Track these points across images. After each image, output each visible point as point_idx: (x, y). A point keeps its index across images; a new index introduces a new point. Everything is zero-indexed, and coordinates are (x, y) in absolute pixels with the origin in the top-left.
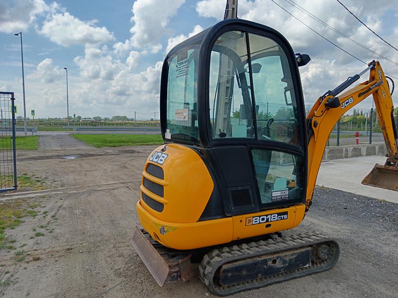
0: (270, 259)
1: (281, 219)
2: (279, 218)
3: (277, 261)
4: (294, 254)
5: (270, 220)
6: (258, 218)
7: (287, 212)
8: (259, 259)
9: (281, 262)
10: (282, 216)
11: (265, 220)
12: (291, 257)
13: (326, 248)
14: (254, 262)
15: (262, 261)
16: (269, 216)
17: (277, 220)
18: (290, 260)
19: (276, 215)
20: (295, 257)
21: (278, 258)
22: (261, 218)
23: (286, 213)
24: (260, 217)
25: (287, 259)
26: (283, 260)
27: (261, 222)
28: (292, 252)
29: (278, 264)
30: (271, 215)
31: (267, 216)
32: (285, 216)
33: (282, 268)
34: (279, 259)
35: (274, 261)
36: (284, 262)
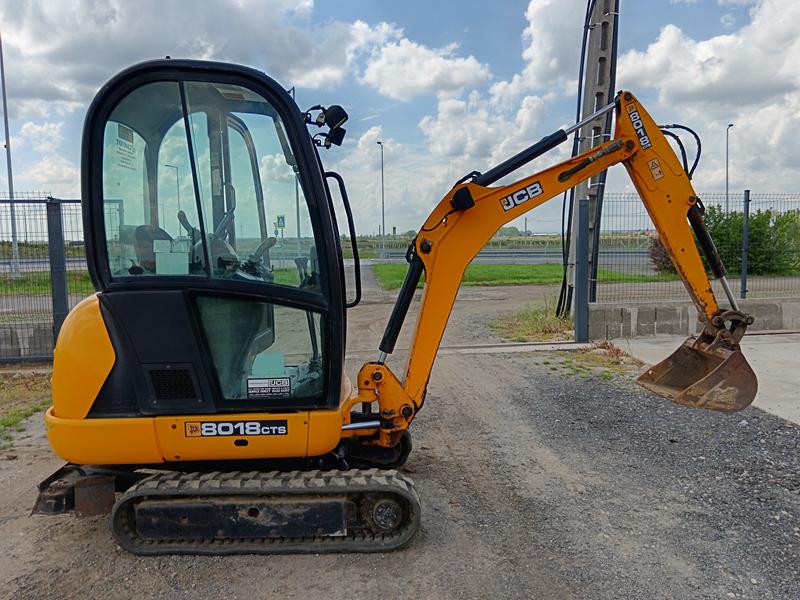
0: (243, 506)
1: (271, 433)
2: (266, 430)
3: (261, 513)
4: (300, 504)
5: (242, 432)
6: (214, 425)
7: (286, 421)
8: (218, 502)
9: (271, 516)
10: (274, 428)
11: (231, 431)
12: (295, 511)
13: (388, 506)
14: (205, 505)
15: (223, 506)
16: (241, 425)
17: (261, 434)
18: (293, 515)
19: (258, 425)
20: (305, 511)
21: (262, 506)
22: (220, 425)
23: (284, 423)
24: (217, 423)
25: (285, 512)
26: (276, 513)
27: (221, 433)
28: (298, 501)
29: (263, 519)
30: (245, 422)
31: (234, 423)
32: (282, 429)
33: (272, 527)
34: (265, 509)
35: (254, 512)
36: (278, 517)
